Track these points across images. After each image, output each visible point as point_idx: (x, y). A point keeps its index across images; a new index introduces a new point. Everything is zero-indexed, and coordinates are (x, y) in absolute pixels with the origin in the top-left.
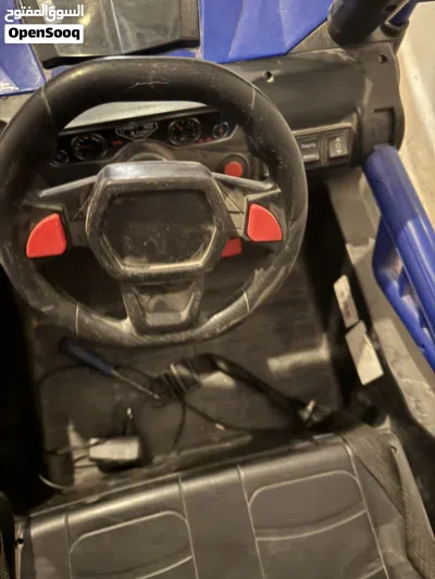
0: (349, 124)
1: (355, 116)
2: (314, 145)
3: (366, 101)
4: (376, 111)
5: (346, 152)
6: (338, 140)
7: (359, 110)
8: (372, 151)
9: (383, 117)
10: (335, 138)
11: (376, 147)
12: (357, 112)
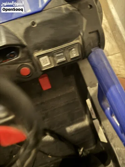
0: (78, 41)
1: (80, 37)
2: (62, 54)
3: (84, 29)
4: (90, 33)
5: (78, 55)
6: (73, 49)
7: (82, 34)
8: (91, 52)
9: (94, 35)
10: (72, 49)
11: (93, 50)
12: (80, 35)
